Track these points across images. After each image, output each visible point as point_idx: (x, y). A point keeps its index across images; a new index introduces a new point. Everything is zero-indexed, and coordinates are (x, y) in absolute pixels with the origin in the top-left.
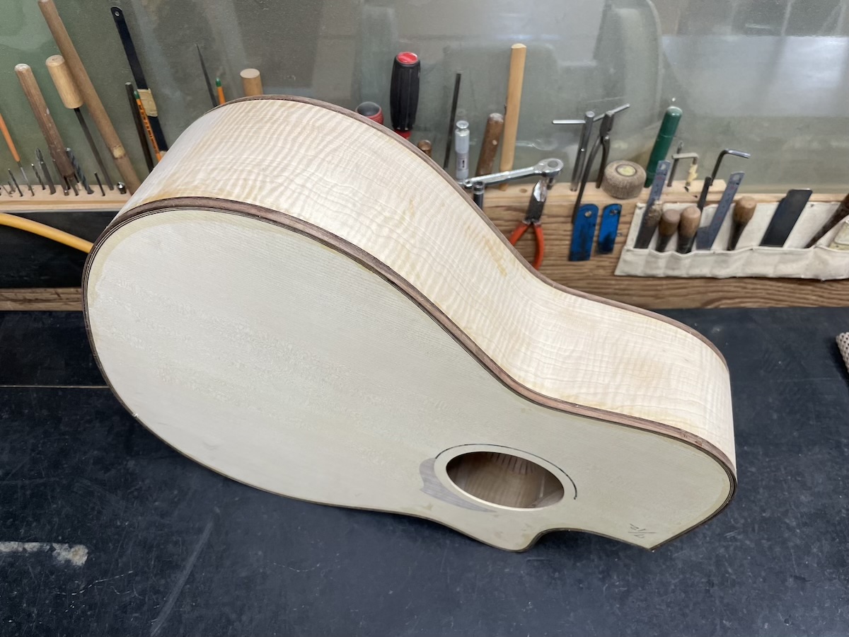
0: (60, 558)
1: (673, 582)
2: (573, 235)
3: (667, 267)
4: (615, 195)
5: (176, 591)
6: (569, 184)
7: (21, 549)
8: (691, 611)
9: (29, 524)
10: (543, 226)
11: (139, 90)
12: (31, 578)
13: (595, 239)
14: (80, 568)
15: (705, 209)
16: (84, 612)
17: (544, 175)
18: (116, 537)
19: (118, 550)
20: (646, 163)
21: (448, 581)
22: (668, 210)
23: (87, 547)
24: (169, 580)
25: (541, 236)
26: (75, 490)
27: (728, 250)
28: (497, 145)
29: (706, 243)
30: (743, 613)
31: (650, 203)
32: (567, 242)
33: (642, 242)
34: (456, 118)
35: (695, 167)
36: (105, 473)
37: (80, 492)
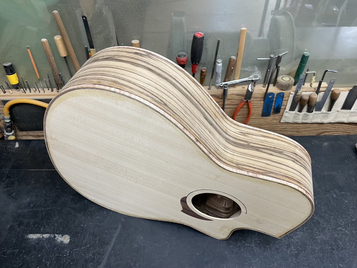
0: (58, 240)
1: (317, 249)
2: (263, 106)
3: (302, 119)
4: (281, 89)
5: (108, 253)
6: (262, 85)
7: (41, 237)
8: (325, 261)
9: (45, 226)
10: (252, 102)
11: (91, 49)
12: (46, 249)
13: (273, 107)
14: (67, 244)
15: (319, 94)
16: (69, 263)
17: (252, 81)
18: (81, 231)
19: (83, 237)
20: (294, 76)
21: (222, 249)
22: (303, 95)
23: (69, 236)
24: (104, 249)
25: (251, 107)
26: (63, 212)
27: (328, 111)
28: (233, 69)
29: (319, 109)
30: (347, 261)
31: (296, 92)
32: (261, 109)
33: (292, 109)
34: (217, 59)
35: (315, 77)
36: (75, 205)
37: (66, 213)
